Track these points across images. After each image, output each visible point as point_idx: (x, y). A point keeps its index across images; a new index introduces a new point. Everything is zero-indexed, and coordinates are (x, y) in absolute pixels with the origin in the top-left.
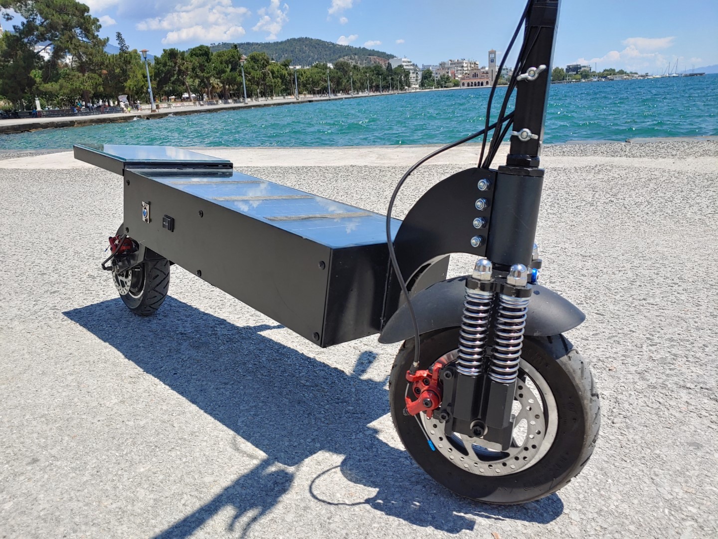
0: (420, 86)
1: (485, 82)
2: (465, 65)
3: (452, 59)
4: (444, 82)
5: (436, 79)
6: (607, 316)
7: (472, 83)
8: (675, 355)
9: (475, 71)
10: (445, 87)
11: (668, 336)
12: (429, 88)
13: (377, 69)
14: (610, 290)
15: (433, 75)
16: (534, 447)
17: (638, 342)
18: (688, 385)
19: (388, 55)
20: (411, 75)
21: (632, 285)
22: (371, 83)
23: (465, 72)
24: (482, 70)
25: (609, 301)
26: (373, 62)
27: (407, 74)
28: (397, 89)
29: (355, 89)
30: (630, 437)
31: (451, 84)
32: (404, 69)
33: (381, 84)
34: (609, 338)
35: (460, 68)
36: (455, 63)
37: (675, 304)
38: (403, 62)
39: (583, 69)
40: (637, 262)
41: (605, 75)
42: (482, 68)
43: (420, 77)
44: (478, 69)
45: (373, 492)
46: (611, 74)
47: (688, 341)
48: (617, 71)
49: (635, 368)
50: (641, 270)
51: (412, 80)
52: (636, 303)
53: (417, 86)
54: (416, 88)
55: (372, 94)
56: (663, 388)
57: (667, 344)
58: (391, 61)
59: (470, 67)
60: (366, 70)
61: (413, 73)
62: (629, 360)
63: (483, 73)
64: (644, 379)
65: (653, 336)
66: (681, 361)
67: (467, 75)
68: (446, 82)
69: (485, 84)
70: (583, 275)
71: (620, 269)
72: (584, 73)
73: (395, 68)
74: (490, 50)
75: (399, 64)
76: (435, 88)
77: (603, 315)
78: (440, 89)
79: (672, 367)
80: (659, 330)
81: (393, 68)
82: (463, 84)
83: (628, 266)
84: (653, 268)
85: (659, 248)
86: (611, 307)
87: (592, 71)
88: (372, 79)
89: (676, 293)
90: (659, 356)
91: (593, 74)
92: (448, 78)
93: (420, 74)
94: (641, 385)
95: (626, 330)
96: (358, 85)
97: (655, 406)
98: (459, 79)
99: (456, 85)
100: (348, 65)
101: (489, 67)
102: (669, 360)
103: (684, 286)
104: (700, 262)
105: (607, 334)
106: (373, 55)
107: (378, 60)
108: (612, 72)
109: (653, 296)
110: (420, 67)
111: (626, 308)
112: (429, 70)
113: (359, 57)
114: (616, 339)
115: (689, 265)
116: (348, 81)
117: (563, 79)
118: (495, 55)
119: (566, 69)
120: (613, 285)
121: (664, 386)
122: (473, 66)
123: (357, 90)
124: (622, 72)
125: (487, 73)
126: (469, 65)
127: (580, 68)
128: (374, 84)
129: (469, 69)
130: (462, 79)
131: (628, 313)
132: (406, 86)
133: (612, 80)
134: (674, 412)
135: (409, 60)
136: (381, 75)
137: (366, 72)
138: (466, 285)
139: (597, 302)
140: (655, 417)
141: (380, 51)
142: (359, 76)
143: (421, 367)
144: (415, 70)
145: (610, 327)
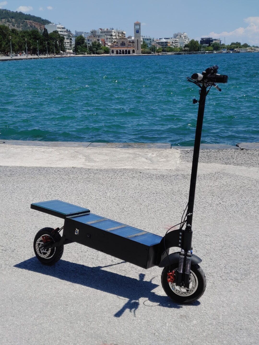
0: (74, 52)
1: (131, 49)
2: (114, 34)
3: (102, 28)
4: (95, 49)
5: (88, 45)
6: (213, 259)
7: (120, 51)
8: (231, 271)
9: (123, 40)
10: (97, 53)
11: (231, 266)
12: (83, 54)
13: (34, 34)
14: (215, 250)
15: (85, 41)
16: (192, 291)
17: (221, 268)
18: (233, 279)
19: (43, 20)
20: (66, 40)
21: (223, 248)
22: (29, 46)
23: (114, 41)
24: (129, 39)
25: (214, 254)
26: (29, 26)
27: (62, 39)
28: (53, 52)
29: (13, 50)
30: (216, 291)
31: (102, 51)
32: (59, 35)
33: (38, 47)
34: (213, 267)
35: (109, 37)
36: (105, 32)
37: (235, 255)
38: (58, 28)
39: (214, 42)
40: (226, 238)
41: (233, 48)
42: (129, 38)
43: (73, 43)
44: (125, 39)
45: (159, 304)
46: (237, 47)
47: (236, 267)
48: (242, 44)
49: (219, 275)
50: (227, 242)
51: (67, 45)
52: (223, 255)
53: (71, 51)
54: (70, 53)
55: (30, 56)
56: (226, 280)
57: (230, 268)
58: (46, 27)
59: (119, 36)
60: (24, 35)
61: (67, 39)
62: (218, 273)
63: (130, 42)
64: (221, 278)
65: (226, 266)
66: (232, 273)
67: (115, 43)
68: (97, 49)
69: (131, 52)
70: (206, 244)
71: (219, 241)
72: (216, 46)
73: (51, 33)
74: (136, 22)
75: (54, 30)
76: (88, 54)
77: (212, 259)
78: (92, 55)
79: (230, 274)
80: (228, 264)
81: (49, 33)
82: (113, 52)
83: (222, 240)
84: (231, 241)
85: (235, 232)
86: (215, 256)
87: (222, 43)
88: (30, 43)
89: (236, 251)
90: (227, 272)
91: (223, 46)
92: (99, 45)
93: (74, 39)
94: (220, 279)
95: (219, 264)
96: (17, 47)
97: (223, 284)
98: (109, 47)
99: (107, 52)
100: (6, 28)
101: (135, 37)
102: (229, 273)
103: (240, 248)
104: (248, 238)
105: (213, 266)
106: (29, 20)
107: (34, 24)
108: (238, 45)
109: (229, 253)
110: (73, 33)
111: (219, 257)
112: (81, 37)
113: (16, 21)
114: (215, 267)
115: (244, 240)
116: (7, 44)
117: (198, 50)
118: (140, 26)
119: (201, 41)
120: (216, 248)
121: (226, 279)
122: (120, 35)
123: (17, 52)
124: (246, 46)
125: (133, 42)
126: (117, 34)
127: (212, 41)
128: (31, 48)
129: (118, 37)
130: (112, 47)
131: (220, 259)
132: (62, 51)
133: (239, 52)
134: (227, 285)
135: (63, 27)
136: (37, 39)
137: (24, 36)
138: (180, 255)
139: (210, 255)
140: (223, 286)
141: (36, 16)
142: (17, 40)
143: (170, 272)
144: (69, 36)
145: (214, 263)
